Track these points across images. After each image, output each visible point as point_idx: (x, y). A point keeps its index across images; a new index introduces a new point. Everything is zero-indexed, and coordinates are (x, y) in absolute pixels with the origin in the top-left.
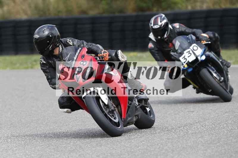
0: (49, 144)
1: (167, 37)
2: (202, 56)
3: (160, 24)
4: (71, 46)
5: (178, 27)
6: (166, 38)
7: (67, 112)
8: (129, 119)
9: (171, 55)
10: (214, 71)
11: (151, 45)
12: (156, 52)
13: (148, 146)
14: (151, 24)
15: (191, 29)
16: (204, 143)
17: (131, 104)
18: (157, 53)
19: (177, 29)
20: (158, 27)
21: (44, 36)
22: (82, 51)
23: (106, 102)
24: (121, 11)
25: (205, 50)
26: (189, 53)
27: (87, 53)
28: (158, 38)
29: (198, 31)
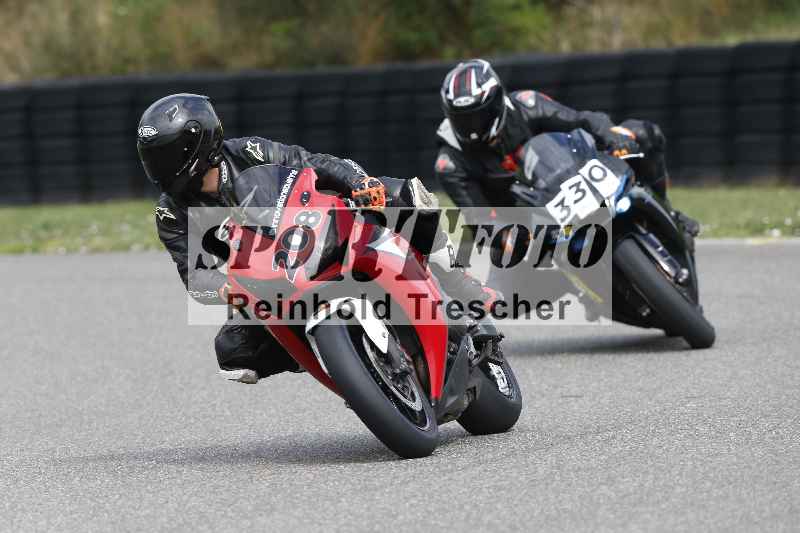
0: (94, 507)
1: (498, 136)
2: (618, 199)
3: (476, 91)
4: (261, 163)
5: (531, 102)
6: (494, 138)
7: (243, 380)
8: (451, 400)
9: (514, 194)
10: (657, 247)
11: (444, 162)
12: (463, 184)
13: (429, 512)
14: (447, 92)
15: (574, 112)
16: (615, 501)
17: (454, 353)
18: (465, 188)
19: (528, 108)
20: (471, 101)
21: (170, 132)
22: (300, 180)
23: (383, 345)
24: (336, 59)
25: (628, 181)
26: (578, 190)
27: (317, 188)
28: (469, 137)
29: (600, 119)
